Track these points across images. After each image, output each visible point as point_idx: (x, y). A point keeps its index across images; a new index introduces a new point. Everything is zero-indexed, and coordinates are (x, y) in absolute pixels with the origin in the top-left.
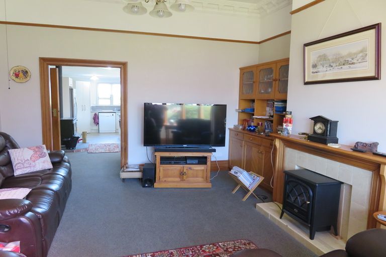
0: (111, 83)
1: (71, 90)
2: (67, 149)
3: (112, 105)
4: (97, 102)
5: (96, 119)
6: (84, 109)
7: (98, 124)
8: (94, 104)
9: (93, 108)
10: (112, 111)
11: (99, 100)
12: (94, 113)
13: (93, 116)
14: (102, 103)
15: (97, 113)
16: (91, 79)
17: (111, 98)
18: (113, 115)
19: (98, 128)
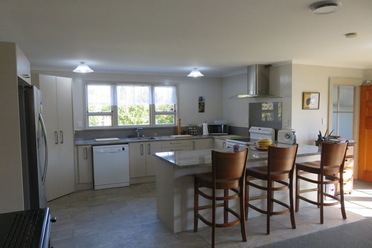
0: (114, 84)
3: (117, 128)
8: (79, 127)
11: (90, 117)
15: (89, 147)
16: (75, 71)
17: (114, 113)
18: (123, 149)
19: (91, 181)
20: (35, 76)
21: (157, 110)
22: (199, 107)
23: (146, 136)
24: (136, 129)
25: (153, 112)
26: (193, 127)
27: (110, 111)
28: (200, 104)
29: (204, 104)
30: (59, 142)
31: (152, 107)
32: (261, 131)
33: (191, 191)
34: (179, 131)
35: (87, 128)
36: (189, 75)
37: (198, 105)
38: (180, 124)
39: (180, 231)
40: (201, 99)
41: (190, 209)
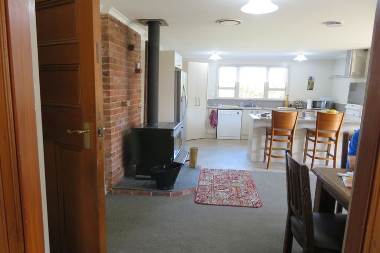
0: (238, 66)
1: (178, 73)
2: (159, 188)
3: (237, 99)
4: (216, 93)
5: (213, 119)
6: (197, 104)
7: (216, 125)
8: (211, 96)
9: (210, 102)
10: (236, 107)
11: (220, 90)
12: (210, 110)
13: (210, 114)
14: (223, 94)
15: (216, 110)
16: (210, 58)
17: (237, 88)
18: (238, 113)
19: (215, 133)
20: (185, 63)
21: (270, 87)
22: (308, 85)
23: (259, 107)
24: (251, 100)
25: (267, 89)
26: (299, 102)
27: (234, 87)
28: (309, 83)
29: (313, 83)
30: (197, 105)
31: (266, 85)
32: (352, 108)
33: (264, 137)
34: (286, 104)
35: (217, 98)
36: (295, 59)
37: (307, 84)
38: (287, 98)
39: (254, 160)
40: (311, 78)
41: (262, 148)
